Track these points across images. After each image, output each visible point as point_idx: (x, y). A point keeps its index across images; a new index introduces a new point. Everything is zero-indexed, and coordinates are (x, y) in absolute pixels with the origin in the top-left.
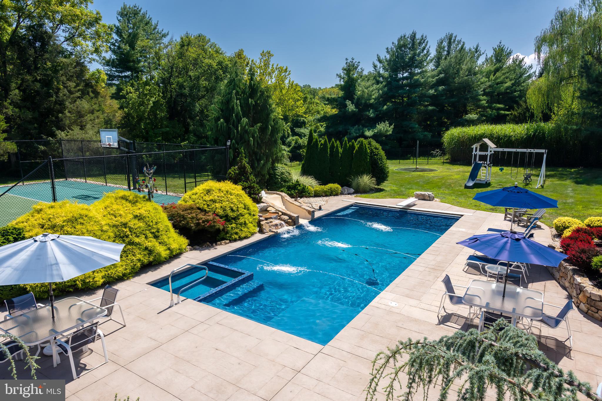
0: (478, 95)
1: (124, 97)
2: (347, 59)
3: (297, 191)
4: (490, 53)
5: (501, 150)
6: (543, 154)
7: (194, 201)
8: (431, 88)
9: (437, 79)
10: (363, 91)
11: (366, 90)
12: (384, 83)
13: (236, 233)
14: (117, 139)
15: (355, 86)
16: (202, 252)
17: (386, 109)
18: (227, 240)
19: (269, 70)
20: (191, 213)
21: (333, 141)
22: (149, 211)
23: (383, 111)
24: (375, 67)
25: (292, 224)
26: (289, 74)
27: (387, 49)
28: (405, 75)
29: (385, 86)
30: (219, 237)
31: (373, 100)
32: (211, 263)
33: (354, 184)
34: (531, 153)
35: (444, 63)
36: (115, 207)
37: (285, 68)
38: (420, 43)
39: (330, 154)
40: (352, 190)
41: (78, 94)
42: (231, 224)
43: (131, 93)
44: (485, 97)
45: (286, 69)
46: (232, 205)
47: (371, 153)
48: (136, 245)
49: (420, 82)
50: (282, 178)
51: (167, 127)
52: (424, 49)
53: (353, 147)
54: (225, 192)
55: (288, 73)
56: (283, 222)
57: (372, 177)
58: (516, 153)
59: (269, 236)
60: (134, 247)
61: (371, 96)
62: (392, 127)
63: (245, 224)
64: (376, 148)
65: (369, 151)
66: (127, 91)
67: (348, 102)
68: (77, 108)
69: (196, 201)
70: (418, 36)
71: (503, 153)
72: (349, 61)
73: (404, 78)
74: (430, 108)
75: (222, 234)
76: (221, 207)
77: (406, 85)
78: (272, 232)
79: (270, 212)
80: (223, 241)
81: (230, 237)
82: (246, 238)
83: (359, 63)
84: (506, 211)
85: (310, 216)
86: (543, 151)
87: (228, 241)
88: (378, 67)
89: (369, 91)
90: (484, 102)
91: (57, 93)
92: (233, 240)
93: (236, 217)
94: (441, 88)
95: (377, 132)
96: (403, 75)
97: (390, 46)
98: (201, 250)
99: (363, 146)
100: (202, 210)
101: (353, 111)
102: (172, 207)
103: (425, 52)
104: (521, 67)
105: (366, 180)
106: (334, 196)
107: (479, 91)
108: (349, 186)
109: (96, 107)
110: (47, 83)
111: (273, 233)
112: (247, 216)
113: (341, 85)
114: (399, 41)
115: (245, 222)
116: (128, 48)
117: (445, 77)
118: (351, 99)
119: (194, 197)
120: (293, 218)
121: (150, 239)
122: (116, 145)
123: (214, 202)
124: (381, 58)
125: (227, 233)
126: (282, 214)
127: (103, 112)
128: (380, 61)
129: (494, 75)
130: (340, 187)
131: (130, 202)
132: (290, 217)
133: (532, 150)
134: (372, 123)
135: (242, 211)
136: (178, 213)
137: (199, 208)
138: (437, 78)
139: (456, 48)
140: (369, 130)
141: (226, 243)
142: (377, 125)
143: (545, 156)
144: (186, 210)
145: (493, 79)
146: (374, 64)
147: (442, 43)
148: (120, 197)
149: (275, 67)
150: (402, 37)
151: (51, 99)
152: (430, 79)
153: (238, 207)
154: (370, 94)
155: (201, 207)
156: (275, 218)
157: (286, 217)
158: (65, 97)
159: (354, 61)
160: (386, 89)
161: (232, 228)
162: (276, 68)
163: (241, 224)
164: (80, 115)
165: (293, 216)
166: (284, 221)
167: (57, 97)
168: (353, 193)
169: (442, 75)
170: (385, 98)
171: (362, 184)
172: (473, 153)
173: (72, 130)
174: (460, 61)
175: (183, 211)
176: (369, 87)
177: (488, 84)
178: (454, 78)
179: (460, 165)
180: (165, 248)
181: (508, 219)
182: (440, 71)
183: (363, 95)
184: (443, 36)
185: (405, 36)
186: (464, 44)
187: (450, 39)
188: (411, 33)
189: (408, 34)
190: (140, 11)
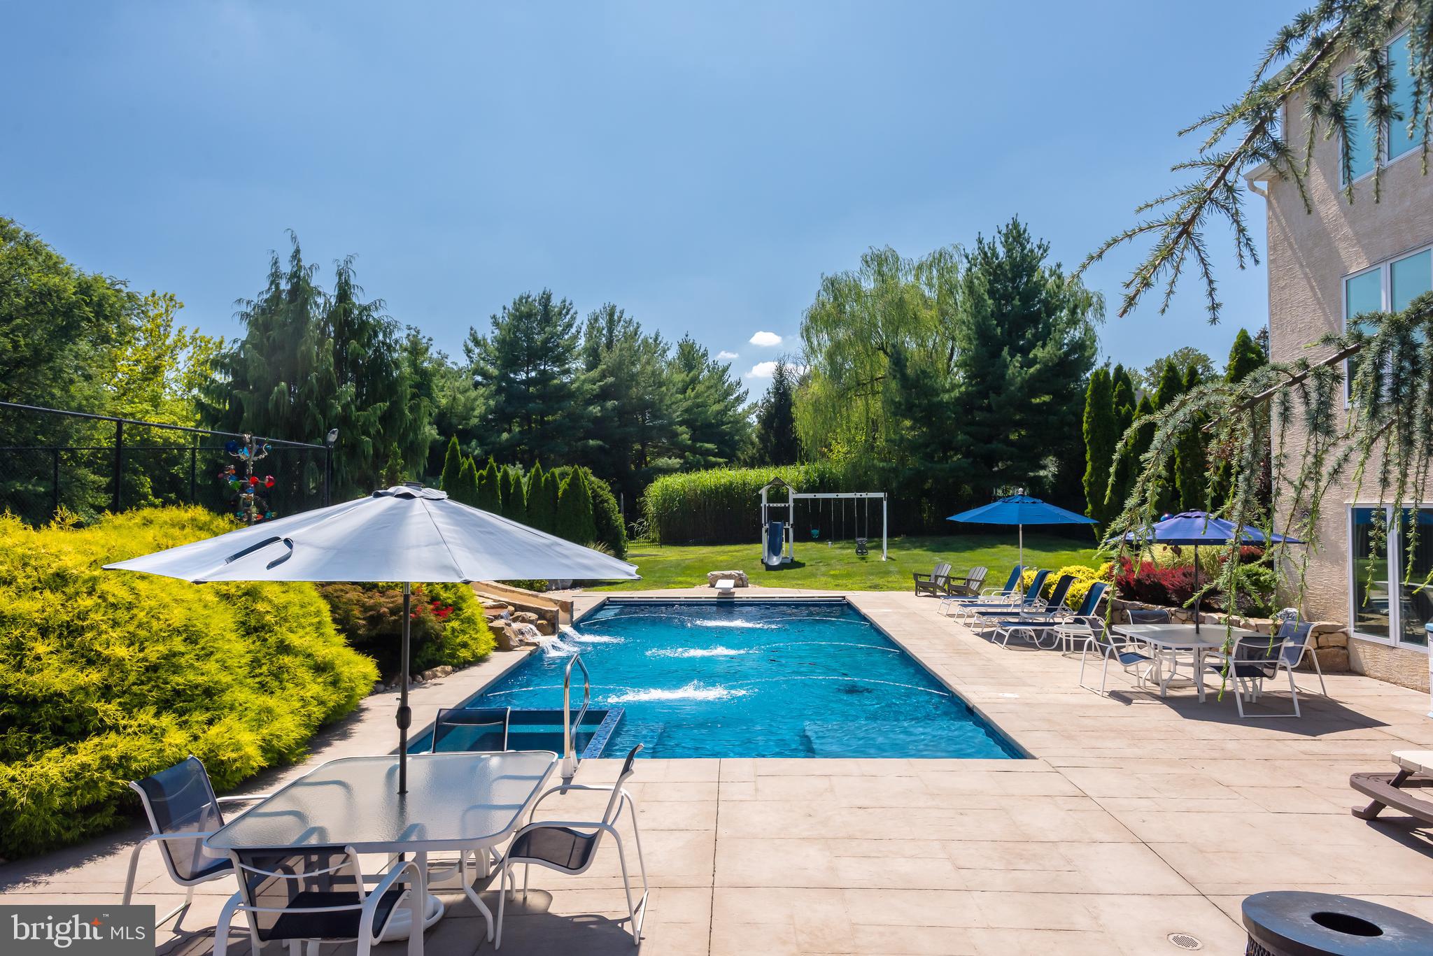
0: (672, 423)
4: (672, 354)
5: (810, 495)
6: (881, 500)
8: (593, 402)
10: (454, 399)
11: (459, 396)
13: (465, 645)
15: (430, 386)
17: (507, 440)
18: (445, 664)
21: (505, 471)
23: (500, 443)
24: (468, 353)
25: (550, 629)
27: (494, 317)
28: (533, 374)
29: (495, 394)
35: (608, 359)
38: (560, 313)
39: (502, 500)
42: (450, 621)
44: (684, 429)
47: (594, 498)
49: (569, 390)
52: (570, 325)
53: (554, 484)
56: (530, 627)
61: (473, 409)
63: (474, 622)
65: (589, 492)
70: (556, 302)
73: (529, 382)
75: (430, 650)
77: (536, 396)
78: (527, 644)
80: (439, 669)
81: (453, 656)
83: (430, 339)
85: (567, 617)
86: (881, 495)
87: (449, 668)
90: (686, 437)
92: (460, 665)
93: (454, 603)
94: (610, 404)
96: (527, 373)
97: (499, 313)
103: (573, 330)
104: (724, 383)
107: (675, 416)
111: (532, 647)
114: (516, 305)
115: (472, 616)
117: (615, 384)
120: (548, 615)
124: (480, 337)
125: (444, 644)
126: (516, 611)
128: (477, 343)
132: (541, 614)
133: (864, 495)
138: (601, 383)
139: (625, 333)
141: (447, 674)
143: (885, 503)
145: (692, 396)
146: (466, 346)
147: (596, 320)
150: (521, 299)
152: (588, 386)
154: (468, 405)
157: (533, 616)
159: (421, 335)
160: (502, 398)
161: (453, 630)
163: (468, 622)
165: (547, 611)
166: (531, 622)
169: (611, 380)
170: (502, 417)
172: (762, 505)
174: (634, 357)
177: (686, 404)
178: (629, 387)
182: (603, 371)
183: (452, 407)
184: (598, 308)
185: (529, 297)
186: (638, 326)
187: (611, 315)
188: (541, 293)
189: (536, 294)
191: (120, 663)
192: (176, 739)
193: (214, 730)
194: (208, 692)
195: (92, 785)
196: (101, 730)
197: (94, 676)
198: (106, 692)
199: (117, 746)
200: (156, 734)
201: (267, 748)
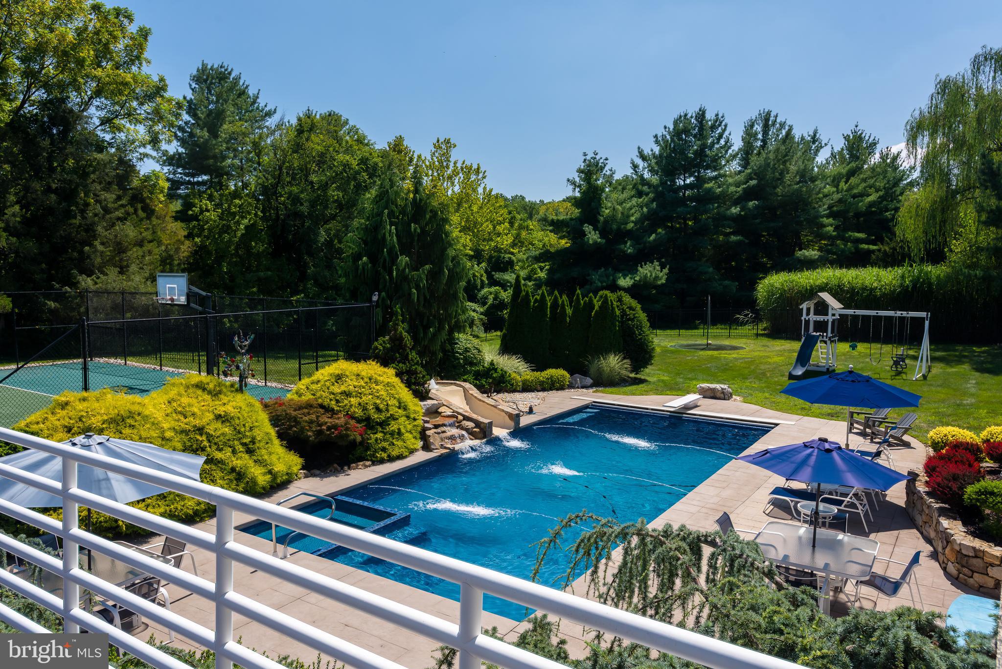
0: (819, 216)
1: (195, 218)
2: (585, 155)
3: (491, 381)
4: (839, 144)
5: (850, 312)
6: (923, 319)
7: (314, 395)
8: (736, 203)
9: (744, 188)
10: (614, 209)
11: (619, 207)
12: (651, 195)
13: (384, 450)
14: (185, 290)
15: (600, 199)
16: (325, 479)
17: (655, 240)
18: (368, 460)
19: (449, 171)
20: (309, 414)
21: (556, 296)
22: (241, 408)
23: (649, 242)
24: (635, 167)
25: (481, 435)
26: (484, 177)
27: (656, 137)
28: (688, 181)
29: (653, 200)
30: (353, 455)
31: (632, 225)
32: (339, 497)
33: (593, 370)
34: (902, 319)
35: (755, 161)
36: (185, 400)
38: (713, 127)
39: (550, 318)
40: (589, 381)
41: (119, 213)
42: (376, 433)
43: (208, 211)
44: (831, 220)
45: (478, 169)
46: (378, 401)
47: (622, 317)
48: (216, 464)
49: (714, 193)
50: (465, 359)
51: (268, 269)
52: (720, 136)
53: (590, 305)
54: (366, 380)
55: (481, 175)
56: (464, 433)
57: (624, 358)
58: (878, 318)
59: (440, 456)
60: (214, 467)
61: (628, 216)
62: (666, 271)
63: (399, 433)
64: (631, 308)
65: (618, 312)
66: (201, 208)
67: (588, 228)
68: (116, 236)
69: (318, 394)
70: (710, 116)
71: (855, 317)
72: (588, 158)
73: (687, 187)
74: (733, 238)
75: (359, 451)
76: (360, 404)
77: (691, 199)
78: (446, 448)
79: (443, 414)
80: (361, 463)
81: (373, 456)
82: (400, 457)
83: (606, 159)
84: (852, 417)
85: (512, 424)
86: (923, 314)
87: (369, 463)
88: (641, 167)
89: (624, 208)
90: (830, 229)
91: (83, 212)
92: (377, 461)
93: (384, 421)
94: (751, 204)
95: (640, 281)
96: (684, 181)
97: (660, 132)
98: (322, 477)
99: (608, 303)
100: (327, 409)
101: (595, 243)
102: (276, 403)
103: (722, 142)
104: (896, 169)
105: (613, 362)
106: (557, 390)
107: (821, 210)
108: (585, 373)
109: (147, 235)
110: (68, 194)
111: (448, 451)
112: (404, 418)
113: (575, 198)
114: (676, 123)
115: (399, 429)
116: (206, 134)
117: (757, 185)
118: (594, 223)
119: (314, 387)
120: (482, 425)
121: (240, 454)
122: (183, 300)
123: (347, 395)
124: (646, 153)
125: (368, 447)
126: (464, 419)
127: (160, 243)
128: (643, 158)
129: (846, 182)
130: (568, 375)
131: (210, 393)
132: (478, 424)
133: (904, 314)
134: (630, 264)
135: (393, 410)
136: (287, 414)
137: (322, 406)
138: (745, 186)
139: (778, 135)
140: (625, 276)
141: (366, 467)
142: (640, 268)
143: (927, 323)
144: (300, 408)
145: (845, 188)
146: (632, 162)
147: (752, 126)
148: (193, 385)
149: (459, 165)
150: (681, 117)
151: (74, 221)
152: (732, 189)
153: (387, 405)
154: (626, 213)
155: (326, 403)
156: (451, 425)
157: (471, 425)
158: (96, 219)
159: (598, 157)
160: (655, 205)
161: (376, 440)
162: (462, 169)
163: (392, 434)
164: (120, 248)
165: (481, 422)
166: (467, 430)
167: (84, 218)
168: (591, 386)
169: (753, 182)
170: (652, 220)
171: (607, 369)
172: (803, 318)
173: (107, 275)
174: (784, 158)
175: (295, 410)
176: (624, 201)
177: (836, 197)
178: (775, 187)
179: (787, 338)
180: (263, 470)
181: (855, 431)
182: (750, 174)
183: (614, 216)
184: (754, 114)
185: (686, 115)
186: (791, 128)
187: (767, 120)
188: (697, 110)
189: (692, 111)
190: (230, 73)
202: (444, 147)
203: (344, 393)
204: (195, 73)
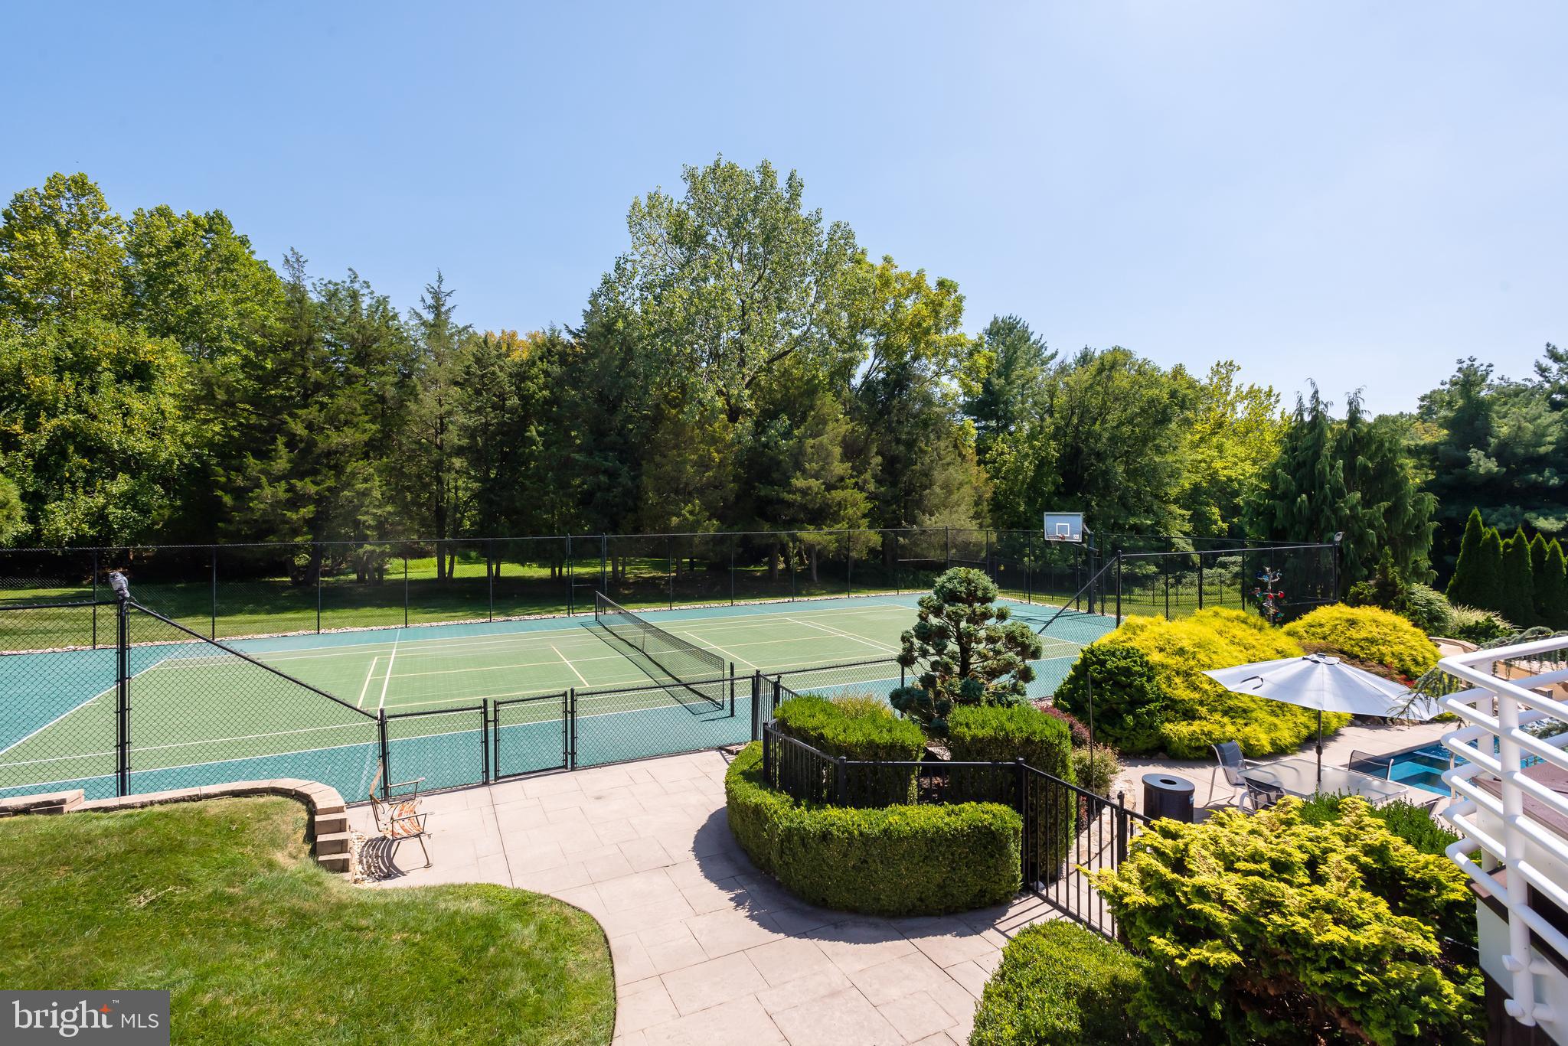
2: (1458, 362)
10: (1520, 427)
11: (1527, 425)
14: (1080, 529)
21: (1538, 539)
24: (1543, 371)
26: (1277, 401)
31: (1548, 447)
37: (1267, 389)
39: (1534, 567)
45: (1270, 392)
54: (1391, 627)
61: (1543, 436)
67: (1475, 454)
83: (1490, 366)
88: (1553, 370)
89: (1537, 426)
91: (922, 459)
101: (1490, 473)
118: (1485, 447)
122: (1077, 538)
123: (1372, 643)
140: (1547, 516)
146: (1540, 365)
149: (1245, 389)
151: (914, 467)
154: (1539, 432)
155: (1346, 649)
159: (1477, 364)
162: (1248, 393)
183: (1518, 436)
190: (1018, 323)
191: (1206, 691)
192: (1230, 729)
193: (1247, 729)
194: (1245, 711)
195: (1198, 739)
196: (1201, 718)
197: (1197, 696)
198: (1201, 703)
199: (1208, 727)
200: (1223, 726)
201: (1273, 743)
202: (1225, 370)
203: (1366, 639)
204: (988, 326)
